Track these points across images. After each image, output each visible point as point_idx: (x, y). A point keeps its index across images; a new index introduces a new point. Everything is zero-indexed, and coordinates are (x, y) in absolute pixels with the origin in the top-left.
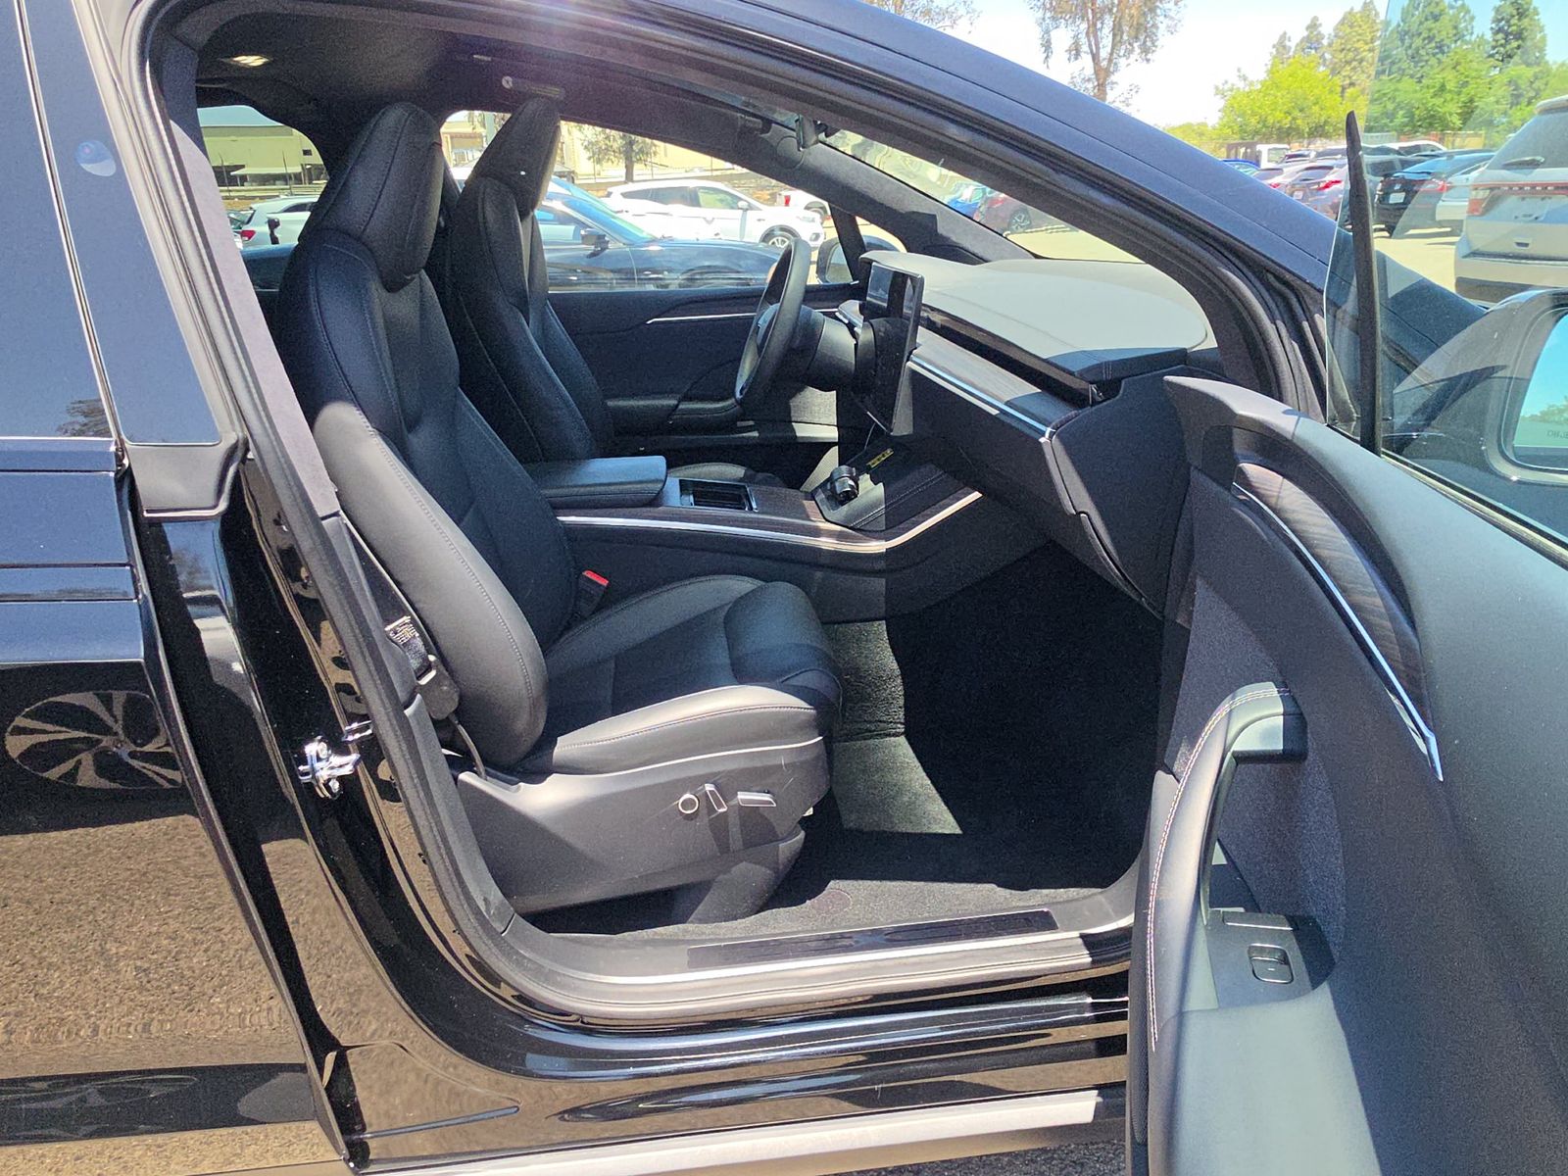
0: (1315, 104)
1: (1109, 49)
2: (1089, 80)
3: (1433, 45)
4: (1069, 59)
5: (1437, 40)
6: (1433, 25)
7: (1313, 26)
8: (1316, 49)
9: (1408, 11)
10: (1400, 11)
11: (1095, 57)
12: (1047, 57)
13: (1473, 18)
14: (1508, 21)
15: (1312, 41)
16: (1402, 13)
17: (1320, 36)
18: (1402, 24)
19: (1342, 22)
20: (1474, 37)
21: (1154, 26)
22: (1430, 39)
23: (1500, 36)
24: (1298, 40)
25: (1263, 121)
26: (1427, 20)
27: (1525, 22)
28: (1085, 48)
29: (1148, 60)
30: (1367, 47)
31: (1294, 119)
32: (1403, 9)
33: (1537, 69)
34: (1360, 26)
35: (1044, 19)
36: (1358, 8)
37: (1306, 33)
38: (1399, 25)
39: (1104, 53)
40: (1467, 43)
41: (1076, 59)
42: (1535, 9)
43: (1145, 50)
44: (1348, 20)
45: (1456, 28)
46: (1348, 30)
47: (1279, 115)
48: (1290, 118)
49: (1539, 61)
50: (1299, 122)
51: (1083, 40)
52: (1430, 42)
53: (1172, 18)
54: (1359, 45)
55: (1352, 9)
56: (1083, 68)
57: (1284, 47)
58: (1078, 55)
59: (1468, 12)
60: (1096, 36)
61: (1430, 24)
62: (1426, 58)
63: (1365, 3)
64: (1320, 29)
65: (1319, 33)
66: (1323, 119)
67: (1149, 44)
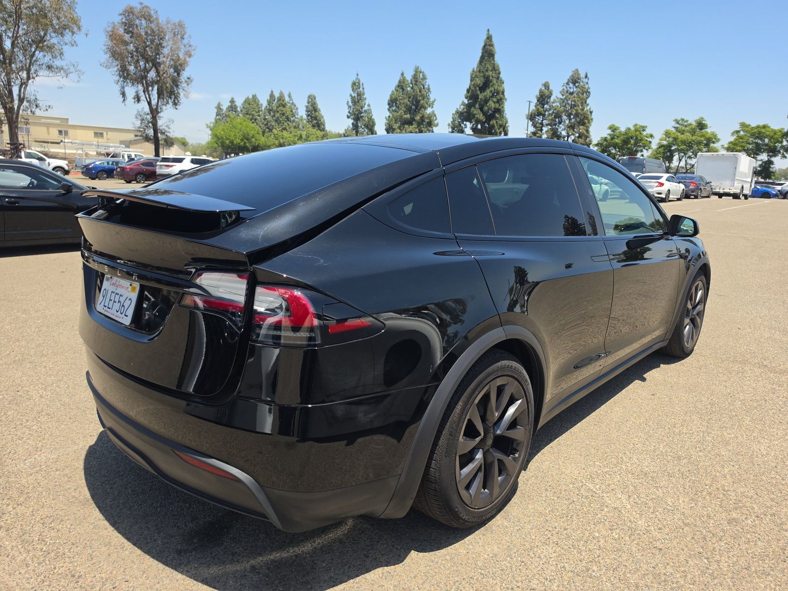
0: (253, 138)
1: (156, 101)
2: (148, 114)
3: (284, 117)
4: (135, 102)
5: (286, 115)
6: (283, 109)
7: (232, 101)
8: (235, 112)
9: (270, 101)
10: (266, 101)
11: (149, 103)
12: (124, 100)
13: (297, 109)
14: (311, 112)
15: (233, 107)
16: (268, 102)
17: (236, 107)
18: (268, 106)
19: (245, 102)
20: (299, 116)
21: (178, 93)
22: (283, 114)
23: (309, 118)
24: (227, 107)
25: (232, 142)
26: (280, 106)
27: (317, 113)
28: (143, 98)
29: (176, 109)
30: (257, 114)
31: (245, 143)
32: (268, 100)
33: (324, 133)
34: (253, 105)
35: (118, 81)
36: (251, 97)
37: (229, 104)
38: (267, 107)
39: (154, 102)
40: (297, 118)
41: (138, 103)
42: (319, 109)
43: (175, 104)
44: (247, 101)
45: (292, 111)
46: (248, 106)
47: (239, 141)
48: (243, 143)
49: (323, 130)
50: (247, 144)
51: (141, 94)
52: (283, 116)
53: (186, 91)
54: (254, 113)
55: (248, 97)
56: (143, 108)
57: (220, 108)
58: (139, 100)
59: (295, 106)
60: (148, 93)
61: (281, 108)
62: (283, 122)
63: (253, 95)
64: (235, 103)
65: (235, 105)
66: (257, 144)
67: (176, 101)
